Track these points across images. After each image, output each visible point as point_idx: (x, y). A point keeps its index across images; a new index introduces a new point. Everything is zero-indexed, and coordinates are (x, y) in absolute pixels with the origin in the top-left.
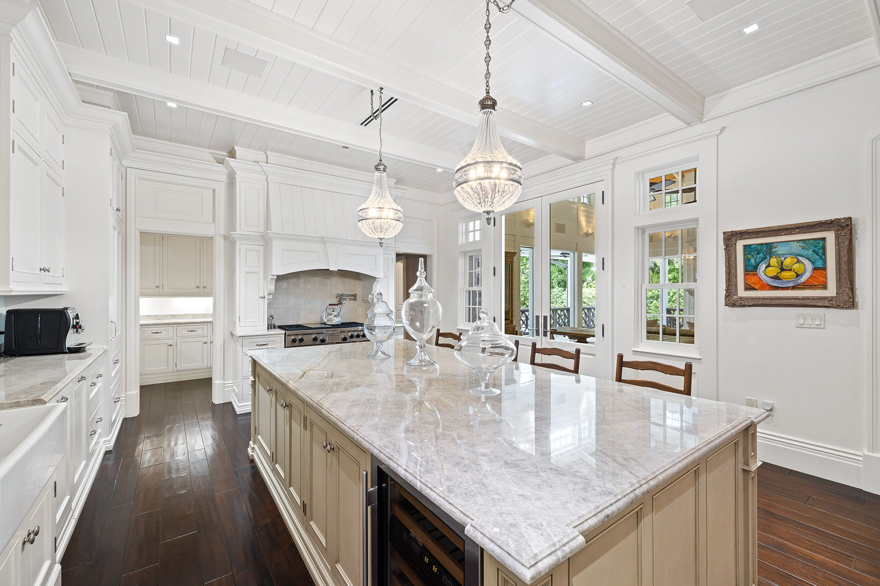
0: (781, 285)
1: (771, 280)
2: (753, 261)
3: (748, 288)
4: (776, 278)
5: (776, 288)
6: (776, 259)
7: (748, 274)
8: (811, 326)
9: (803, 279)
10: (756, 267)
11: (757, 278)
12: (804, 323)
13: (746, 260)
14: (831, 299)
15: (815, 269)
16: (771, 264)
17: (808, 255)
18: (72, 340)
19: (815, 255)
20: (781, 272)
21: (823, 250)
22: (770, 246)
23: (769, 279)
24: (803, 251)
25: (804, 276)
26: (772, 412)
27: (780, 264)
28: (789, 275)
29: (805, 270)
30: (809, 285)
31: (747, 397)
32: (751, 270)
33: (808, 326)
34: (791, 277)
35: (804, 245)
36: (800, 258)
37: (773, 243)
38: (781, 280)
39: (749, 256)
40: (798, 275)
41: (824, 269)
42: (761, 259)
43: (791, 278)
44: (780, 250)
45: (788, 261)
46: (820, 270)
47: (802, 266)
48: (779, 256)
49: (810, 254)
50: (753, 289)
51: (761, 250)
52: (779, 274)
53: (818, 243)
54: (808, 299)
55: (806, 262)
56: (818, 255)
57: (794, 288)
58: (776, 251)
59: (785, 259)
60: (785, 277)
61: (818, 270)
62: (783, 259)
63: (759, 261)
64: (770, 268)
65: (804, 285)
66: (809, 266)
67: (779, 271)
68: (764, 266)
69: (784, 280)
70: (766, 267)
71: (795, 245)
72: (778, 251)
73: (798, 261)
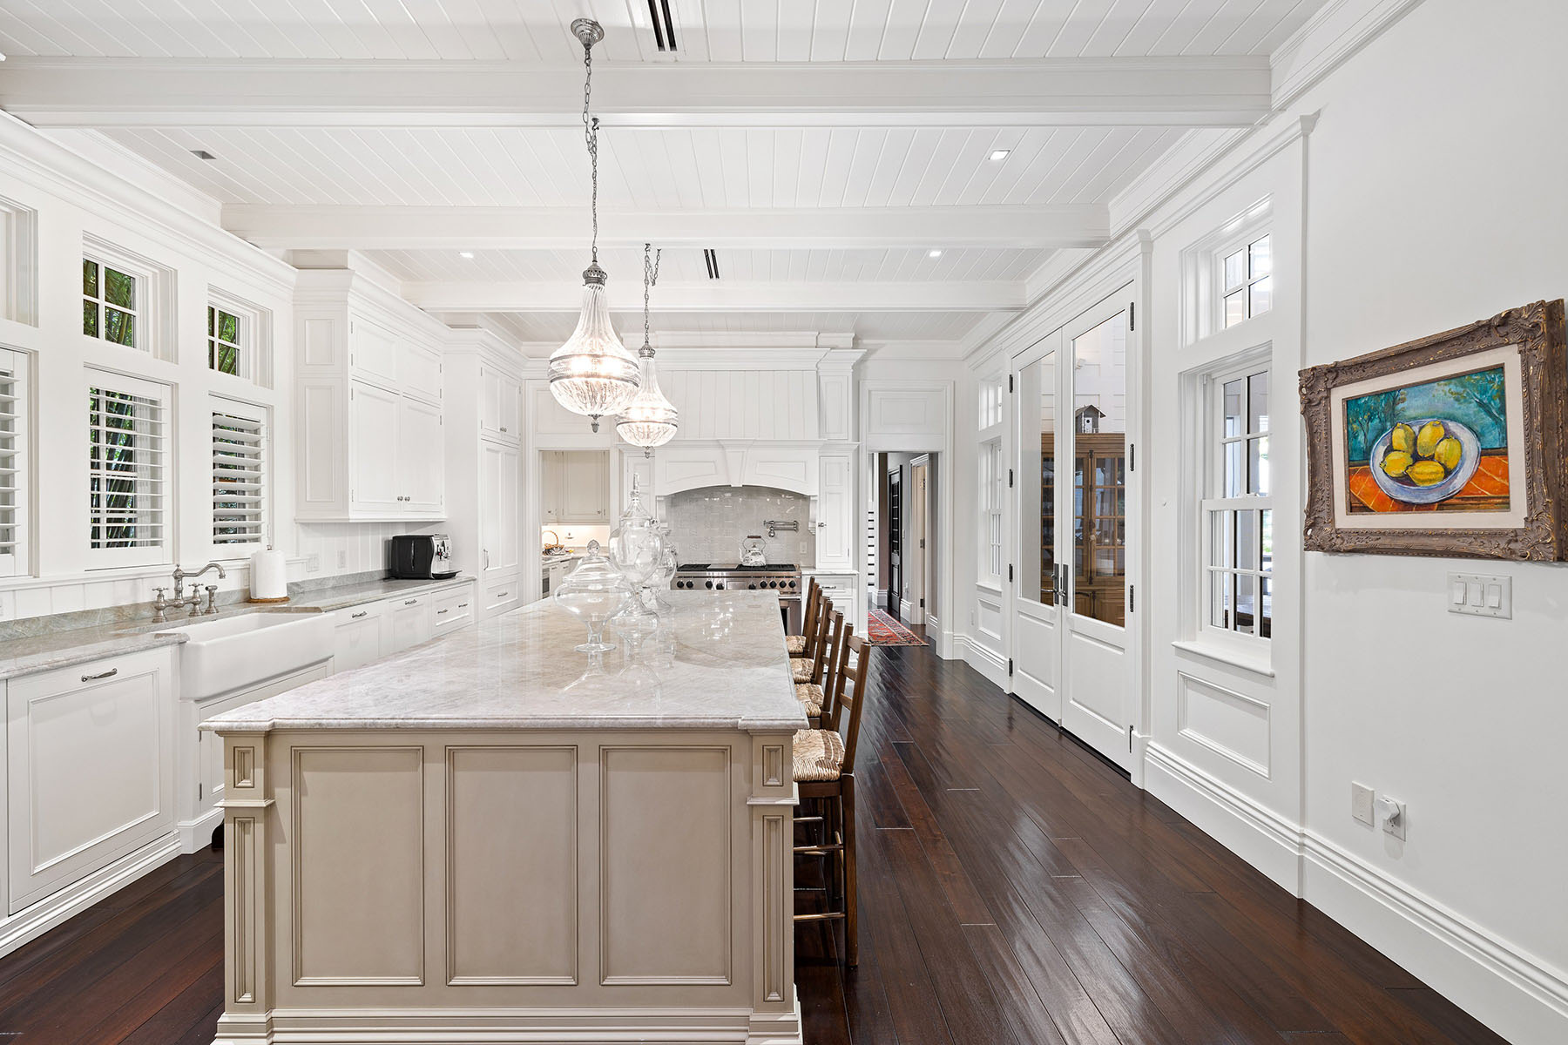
0: (1417, 497)
1: (1396, 485)
2: (1361, 438)
3: (1355, 507)
4: (1405, 480)
5: (1406, 507)
6: (1403, 431)
7: (1355, 471)
8: (1480, 612)
9: (1460, 481)
10: (1367, 454)
11: (1369, 481)
12: (1465, 598)
13: (1350, 436)
14: (1514, 536)
15: (1485, 453)
16: (1395, 445)
17: (1466, 415)
18: (437, 567)
19: (1483, 414)
20: (1414, 464)
21: (1500, 399)
22: (1391, 395)
23: (1391, 482)
24: (1457, 405)
25: (1460, 474)
26: (1402, 829)
27: (1411, 443)
28: (1430, 470)
29: (1462, 457)
30: (1472, 498)
31: (1355, 782)
32: (1358, 460)
33: (1473, 610)
34: (1433, 476)
35: (1460, 390)
36: (1452, 425)
37: (1399, 389)
38: (1414, 485)
39: (1354, 426)
40: (1448, 472)
41: (1503, 452)
42: (1375, 434)
43: (1434, 480)
44: (1412, 406)
45: (1427, 435)
46: (1494, 454)
47: (1455, 444)
48: (1409, 422)
49: (1471, 412)
50: (1364, 509)
51: (1375, 409)
52: (1409, 470)
53: (1490, 382)
54: (1467, 535)
55: (1466, 436)
56: (1489, 413)
57: (1442, 506)
58: (1403, 410)
59: (1421, 429)
60: (1421, 477)
61: (1490, 455)
62: (1416, 429)
63: (1372, 438)
64: (1393, 456)
65: (1462, 499)
66: (1471, 446)
67: (1410, 461)
68: (1382, 449)
69: (1422, 486)
70: (1386, 453)
71: (1441, 390)
72: (1408, 408)
73: (1448, 435)
